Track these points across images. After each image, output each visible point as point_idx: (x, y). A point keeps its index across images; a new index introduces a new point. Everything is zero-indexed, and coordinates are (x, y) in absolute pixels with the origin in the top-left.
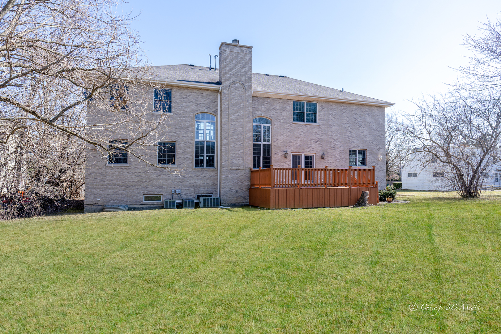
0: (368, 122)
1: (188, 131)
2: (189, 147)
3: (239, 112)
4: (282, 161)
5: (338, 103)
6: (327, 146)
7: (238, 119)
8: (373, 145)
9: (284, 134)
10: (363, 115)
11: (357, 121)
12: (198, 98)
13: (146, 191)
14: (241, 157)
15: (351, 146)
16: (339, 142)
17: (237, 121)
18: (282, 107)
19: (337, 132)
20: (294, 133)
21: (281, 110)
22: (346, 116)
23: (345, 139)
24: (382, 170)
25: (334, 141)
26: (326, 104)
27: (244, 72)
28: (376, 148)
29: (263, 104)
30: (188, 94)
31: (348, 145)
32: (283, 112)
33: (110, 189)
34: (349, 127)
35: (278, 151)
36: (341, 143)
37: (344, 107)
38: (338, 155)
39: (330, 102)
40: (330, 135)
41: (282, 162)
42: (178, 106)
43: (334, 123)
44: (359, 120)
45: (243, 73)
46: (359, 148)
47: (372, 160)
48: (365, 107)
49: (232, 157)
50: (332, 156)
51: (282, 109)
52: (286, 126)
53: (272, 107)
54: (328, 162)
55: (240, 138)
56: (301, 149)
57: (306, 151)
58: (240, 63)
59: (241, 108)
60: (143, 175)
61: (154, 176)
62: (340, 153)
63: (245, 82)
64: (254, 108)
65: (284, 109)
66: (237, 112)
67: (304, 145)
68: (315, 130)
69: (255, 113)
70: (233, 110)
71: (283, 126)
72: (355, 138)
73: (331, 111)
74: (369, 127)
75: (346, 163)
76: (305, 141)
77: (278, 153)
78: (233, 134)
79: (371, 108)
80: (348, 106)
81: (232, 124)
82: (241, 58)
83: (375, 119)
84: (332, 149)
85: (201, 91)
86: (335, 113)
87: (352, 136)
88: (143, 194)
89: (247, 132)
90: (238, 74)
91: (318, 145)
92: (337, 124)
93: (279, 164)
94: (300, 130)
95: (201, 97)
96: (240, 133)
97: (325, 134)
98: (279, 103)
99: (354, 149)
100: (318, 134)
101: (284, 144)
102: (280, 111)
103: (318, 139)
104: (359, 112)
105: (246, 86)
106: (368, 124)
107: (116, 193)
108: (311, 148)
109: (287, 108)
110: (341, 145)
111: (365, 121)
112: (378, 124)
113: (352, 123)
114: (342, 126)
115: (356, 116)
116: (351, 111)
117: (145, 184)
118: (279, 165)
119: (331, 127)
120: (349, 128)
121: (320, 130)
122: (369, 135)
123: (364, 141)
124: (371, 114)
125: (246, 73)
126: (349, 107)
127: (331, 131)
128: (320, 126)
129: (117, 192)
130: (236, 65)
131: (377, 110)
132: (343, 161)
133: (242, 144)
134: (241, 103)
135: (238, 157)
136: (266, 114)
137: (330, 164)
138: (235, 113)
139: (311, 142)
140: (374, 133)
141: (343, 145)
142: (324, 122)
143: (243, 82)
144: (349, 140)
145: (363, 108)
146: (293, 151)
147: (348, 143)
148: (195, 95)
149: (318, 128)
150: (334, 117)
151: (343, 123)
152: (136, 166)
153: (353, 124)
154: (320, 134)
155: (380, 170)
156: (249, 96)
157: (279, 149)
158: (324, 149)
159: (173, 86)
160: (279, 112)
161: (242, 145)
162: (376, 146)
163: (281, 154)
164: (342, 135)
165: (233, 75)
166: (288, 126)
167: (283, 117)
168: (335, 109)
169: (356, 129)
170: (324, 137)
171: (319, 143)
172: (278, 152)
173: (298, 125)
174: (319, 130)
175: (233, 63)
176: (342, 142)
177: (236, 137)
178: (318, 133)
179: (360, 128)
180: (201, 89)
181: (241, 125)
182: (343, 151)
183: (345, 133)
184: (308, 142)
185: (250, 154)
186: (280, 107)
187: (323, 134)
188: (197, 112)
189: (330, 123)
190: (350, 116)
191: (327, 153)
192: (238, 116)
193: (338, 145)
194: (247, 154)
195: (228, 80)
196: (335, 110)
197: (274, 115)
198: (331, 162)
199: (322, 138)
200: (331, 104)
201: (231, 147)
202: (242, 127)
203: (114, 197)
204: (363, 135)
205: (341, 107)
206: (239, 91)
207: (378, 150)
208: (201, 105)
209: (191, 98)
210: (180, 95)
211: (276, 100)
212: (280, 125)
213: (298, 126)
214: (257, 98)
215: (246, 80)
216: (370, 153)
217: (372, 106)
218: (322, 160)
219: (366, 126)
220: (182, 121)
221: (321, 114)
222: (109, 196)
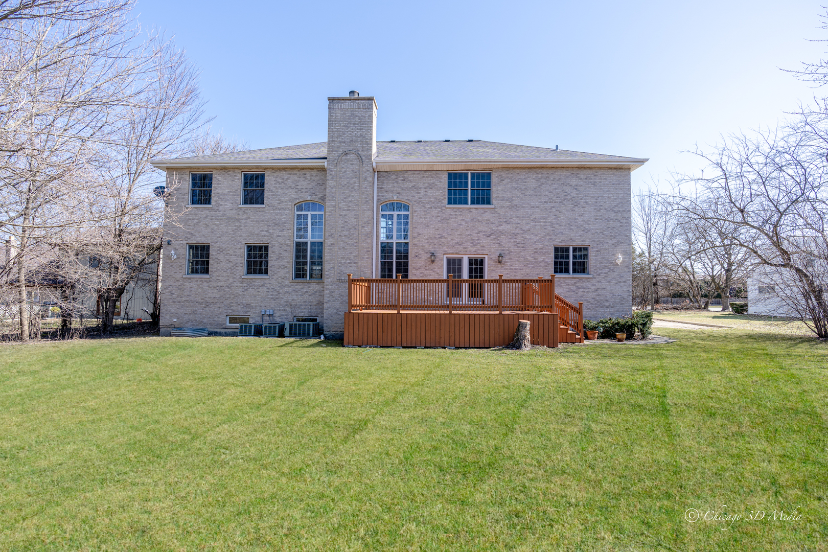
0: (594, 197)
1: (284, 228)
2: (286, 251)
3: (353, 196)
4: (427, 268)
5: (530, 168)
6: (510, 242)
7: (349, 206)
8: (603, 238)
9: (431, 225)
10: (582, 186)
11: (569, 197)
12: (299, 181)
13: (230, 311)
14: (355, 263)
15: (558, 240)
16: (532, 234)
17: (349, 210)
18: (428, 183)
19: (528, 217)
20: (448, 223)
21: (425, 188)
22: (548, 190)
23: (545, 229)
24: (624, 282)
25: (522, 234)
26: (507, 172)
27: (361, 135)
28: (611, 242)
29: (397, 182)
30: (286, 177)
31: (551, 239)
32: (430, 191)
33: (187, 307)
34: (553, 207)
35: (421, 252)
36: (536, 235)
37: (542, 175)
38: (530, 256)
39: (514, 168)
40: (515, 224)
41: (426, 270)
42: (273, 195)
43: (523, 203)
44: (573, 195)
45: (359, 137)
46: (574, 243)
47: (601, 263)
48: (585, 171)
49: (340, 263)
50: (519, 257)
51: (428, 186)
52: (435, 212)
53: (411, 185)
54: (511, 269)
55: (353, 234)
56: (461, 248)
57: (470, 251)
58: (354, 124)
59: (355, 190)
60: (227, 289)
61: (239, 291)
62: (535, 252)
63: (362, 151)
64: (381, 188)
65: (431, 186)
66: (349, 197)
67: (466, 241)
68: (487, 216)
69: (383, 196)
70: (343, 193)
71: (429, 213)
72: (565, 226)
73: (517, 184)
74: (596, 206)
75: (546, 269)
76: (469, 235)
77: (420, 256)
78: (343, 229)
79: (600, 172)
80: (551, 171)
81: (340, 215)
82: (357, 116)
83: (608, 191)
84: (518, 247)
85: (304, 172)
86: (524, 185)
87: (559, 222)
88: (225, 314)
89: (364, 225)
90: (352, 141)
91: (492, 240)
92: (528, 204)
93: (421, 273)
94: (460, 218)
95: (303, 179)
96: (354, 227)
97: (505, 222)
98: (424, 177)
99: (563, 245)
100: (492, 223)
101: (431, 241)
102: (425, 190)
103: (492, 232)
104: (574, 182)
105: (364, 156)
106: (594, 200)
107: (194, 312)
108: (478, 246)
109: (436, 185)
110: (536, 239)
111: (586, 196)
112: (616, 199)
113: (558, 200)
114: (538, 207)
115: (566, 188)
116: (557, 180)
117: (228, 302)
118: (421, 275)
119: (518, 210)
120: (554, 210)
121: (497, 215)
122: (596, 219)
123: (583, 231)
124: (600, 182)
125: (364, 137)
126: (552, 174)
127: (518, 217)
128: (496, 210)
129: (196, 310)
130: (348, 127)
131: (613, 174)
132: (540, 266)
133: (356, 243)
134: (355, 183)
135: (349, 263)
136: (401, 197)
137: (515, 272)
138: (345, 198)
139: (478, 237)
140: (606, 216)
141: (540, 239)
142: (504, 202)
143: (358, 151)
144: (552, 230)
145: (583, 174)
146: (446, 251)
147: (550, 236)
148: (295, 177)
149: (492, 213)
150: (523, 192)
151: (541, 202)
152: (218, 278)
153: (560, 202)
154: (496, 222)
155: (620, 282)
156: (368, 171)
157: (423, 249)
158: (504, 247)
159: (266, 168)
160: (422, 191)
161: (356, 244)
162: (611, 239)
163: (425, 256)
164: (540, 222)
165: (344, 142)
166: (438, 213)
167: (430, 198)
168: (525, 179)
169: (568, 211)
170: (505, 227)
171: (495, 237)
172: (421, 254)
173: (455, 210)
174: (494, 215)
175: (344, 126)
176: (538, 234)
177: (346, 233)
178: (491, 220)
179: (576, 209)
180: (303, 169)
181: (355, 215)
182: (541, 249)
183: (545, 218)
184: (474, 237)
185: (367, 258)
186: (424, 184)
187: (501, 222)
188: (298, 201)
189: (515, 202)
190: (556, 189)
191: (509, 253)
192: (351, 201)
193: (530, 239)
194: (363, 258)
195: (336, 151)
196: (524, 181)
197: (414, 196)
198: (516, 269)
199: (501, 228)
200: (518, 171)
201: (340, 249)
202: (356, 218)
203: (191, 317)
204: (583, 221)
205: (537, 175)
206: (352, 164)
207: (615, 245)
208: (302, 190)
209: (289, 182)
210: (274, 179)
211: (418, 174)
212: (425, 211)
213: (456, 212)
214: (386, 174)
215: (363, 147)
216: (597, 251)
217: (600, 168)
218: (500, 265)
219: (588, 204)
220: (277, 215)
221: (497, 189)
222: (186, 317)
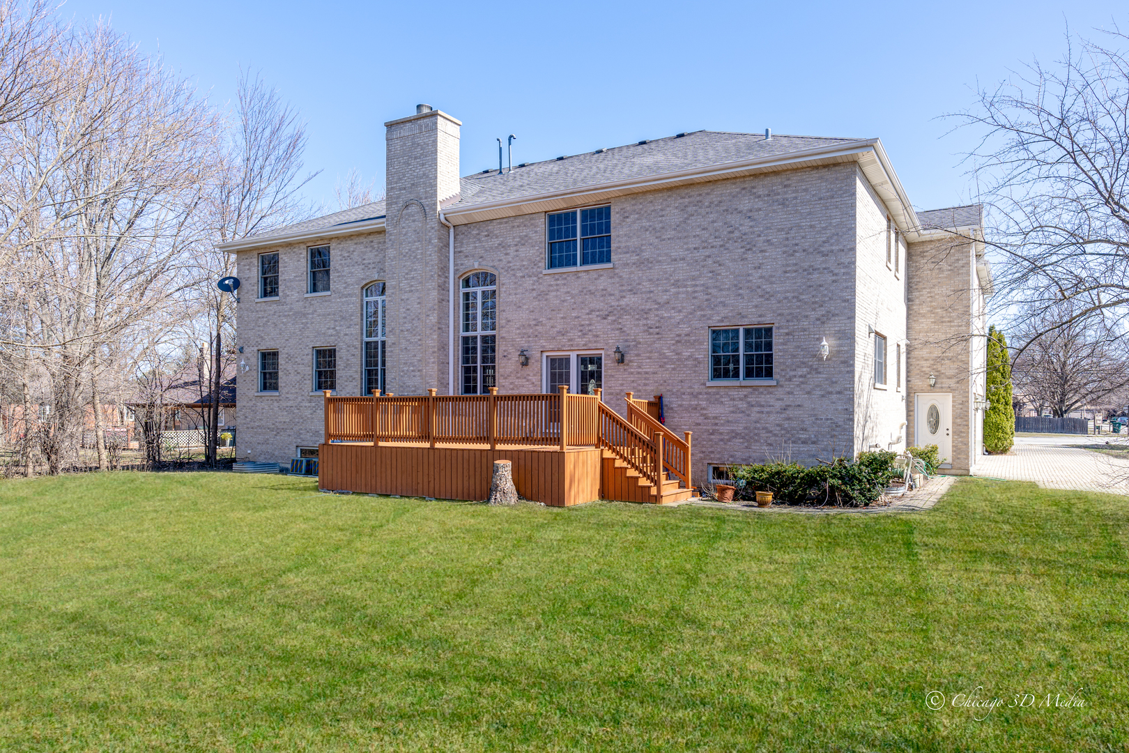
0: (782, 230)
1: (352, 323)
2: (354, 355)
3: (415, 270)
4: (519, 375)
5: (671, 189)
6: (637, 326)
7: (412, 286)
8: (799, 307)
9: (524, 304)
10: (760, 209)
11: (737, 234)
12: (366, 252)
13: (299, 440)
14: (419, 371)
15: (716, 318)
16: (673, 308)
17: (412, 291)
18: (520, 237)
19: (667, 279)
20: (546, 300)
21: (516, 245)
22: (699, 226)
23: (695, 298)
24: (839, 393)
25: (657, 309)
26: (633, 202)
27: (424, 174)
28: (813, 315)
29: (479, 240)
30: (352, 249)
31: (704, 316)
32: (522, 249)
33: (260, 434)
34: (709, 256)
35: (511, 350)
36: (680, 311)
37: (691, 199)
38: (669, 348)
39: (645, 193)
40: (646, 292)
41: (518, 378)
42: (339, 277)
43: (659, 255)
44: (745, 229)
45: (421, 178)
46: (745, 321)
47: (794, 356)
48: (767, 181)
49: (403, 371)
50: (651, 352)
51: (519, 242)
52: (528, 283)
53: (496, 242)
54: (639, 373)
55: (416, 327)
56: (564, 340)
57: (578, 345)
58: (416, 158)
59: (418, 259)
60: (296, 411)
61: (308, 413)
62: (678, 342)
63: (426, 198)
64: (460, 252)
65: (524, 241)
66: (411, 271)
67: (572, 329)
68: (603, 283)
69: (462, 264)
70: (404, 266)
71: (520, 285)
72: (729, 289)
73: (649, 221)
74: (786, 246)
75: (695, 372)
76: (576, 317)
77: (509, 356)
78: (405, 320)
79: (795, 178)
80: (705, 190)
81: (402, 300)
82: (418, 145)
83: (810, 213)
84: (650, 334)
85: (371, 238)
86: (661, 222)
87: (718, 284)
88: (295, 445)
89: (429, 313)
90: (413, 184)
91: (610, 324)
92: (666, 255)
93: (511, 383)
94: (564, 289)
95: (370, 249)
96: (417, 316)
97: (631, 290)
98: (513, 227)
99: (725, 324)
100: (611, 295)
101: (524, 331)
102: (515, 248)
103: (610, 309)
104: (745, 204)
105: (428, 206)
106: (783, 235)
107: (266, 442)
108: (590, 336)
109: (530, 238)
110: (679, 317)
111: (768, 228)
112: (825, 229)
113: (718, 242)
114: (683, 259)
115: (734, 219)
116: (717, 205)
117: (296, 428)
118: (511, 386)
119: (650, 268)
120: (710, 261)
121: (617, 280)
122: (786, 272)
123: (761, 296)
124: (796, 198)
125: (428, 177)
126: (708, 194)
127: (650, 280)
128: (617, 271)
129: (268, 439)
130: (409, 165)
131: (821, 178)
132: (685, 366)
133: (420, 340)
134: (418, 249)
135: (413, 371)
136: (484, 263)
137: (646, 379)
138: (407, 274)
139: (590, 319)
140: (806, 265)
141: (686, 317)
142: (628, 255)
143: (421, 199)
144: (707, 300)
145: (761, 187)
146: (543, 347)
147: (703, 310)
148: (361, 248)
149: (611, 278)
150: (658, 234)
151: (688, 249)
152: (288, 396)
153: (721, 246)
154: (616, 292)
155: (831, 393)
156: (433, 228)
157: (513, 345)
158: (628, 335)
159: (331, 239)
160: (512, 251)
161: (419, 342)
162: (814, 310)
163: (515, 358)
164: (686, 286)
165: (405, 189)
166: (533, 284)
167: (523, 261)
168: (662, 210)
169: (734, 260)
170: (630, 300)
171: (614, 318)
172: (509, 353)
173: (557, 277)
174: (613, 280)
175: (404, 163)
176: (683, 308)
177: (408, 326)
178: (609, 290)
179: (749, 255)
180: (370, 233)
181: (419, 298)
182: (687, 335)
183: (694, 279)
184: (584, 320)
185: (433, 363)
186: (514, 238)
187: (623, 291)
188: (364, 282)
189: (646, 255)
190: (713, 222)
191: (636, 346)
192: (413, 278)
193: (670, 318)
194: (429, 363)
195: (396, 203)
196: (660, 214)
197: (500, 260)
198: (646, 373)
199: (623, 302)
200: (650, 197)
201: (402, 351)
202: (419, 303)
203: (264, 447)
204: (761, 277)
205: (681, 201)
206: (414, 221)
207: (822, 321)
208: (370, 266)
209: (355, 256)
210: (339, 253)
211: (506, 223)
212: (515, 283)
213: (558, 280)
214: (466, 228)
215: (426, 192)
216: (787, 334)
217: (796, 170)
218: (621, 367)
219: (772, 244)
220: (343, 305)
221: (620, 234)
222: (259, 447)
